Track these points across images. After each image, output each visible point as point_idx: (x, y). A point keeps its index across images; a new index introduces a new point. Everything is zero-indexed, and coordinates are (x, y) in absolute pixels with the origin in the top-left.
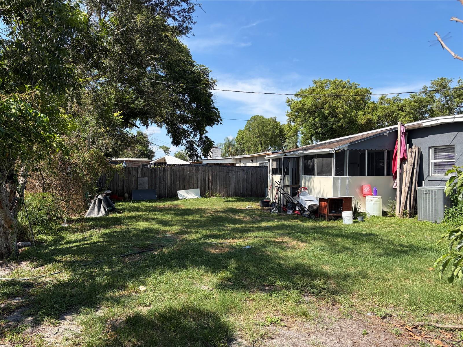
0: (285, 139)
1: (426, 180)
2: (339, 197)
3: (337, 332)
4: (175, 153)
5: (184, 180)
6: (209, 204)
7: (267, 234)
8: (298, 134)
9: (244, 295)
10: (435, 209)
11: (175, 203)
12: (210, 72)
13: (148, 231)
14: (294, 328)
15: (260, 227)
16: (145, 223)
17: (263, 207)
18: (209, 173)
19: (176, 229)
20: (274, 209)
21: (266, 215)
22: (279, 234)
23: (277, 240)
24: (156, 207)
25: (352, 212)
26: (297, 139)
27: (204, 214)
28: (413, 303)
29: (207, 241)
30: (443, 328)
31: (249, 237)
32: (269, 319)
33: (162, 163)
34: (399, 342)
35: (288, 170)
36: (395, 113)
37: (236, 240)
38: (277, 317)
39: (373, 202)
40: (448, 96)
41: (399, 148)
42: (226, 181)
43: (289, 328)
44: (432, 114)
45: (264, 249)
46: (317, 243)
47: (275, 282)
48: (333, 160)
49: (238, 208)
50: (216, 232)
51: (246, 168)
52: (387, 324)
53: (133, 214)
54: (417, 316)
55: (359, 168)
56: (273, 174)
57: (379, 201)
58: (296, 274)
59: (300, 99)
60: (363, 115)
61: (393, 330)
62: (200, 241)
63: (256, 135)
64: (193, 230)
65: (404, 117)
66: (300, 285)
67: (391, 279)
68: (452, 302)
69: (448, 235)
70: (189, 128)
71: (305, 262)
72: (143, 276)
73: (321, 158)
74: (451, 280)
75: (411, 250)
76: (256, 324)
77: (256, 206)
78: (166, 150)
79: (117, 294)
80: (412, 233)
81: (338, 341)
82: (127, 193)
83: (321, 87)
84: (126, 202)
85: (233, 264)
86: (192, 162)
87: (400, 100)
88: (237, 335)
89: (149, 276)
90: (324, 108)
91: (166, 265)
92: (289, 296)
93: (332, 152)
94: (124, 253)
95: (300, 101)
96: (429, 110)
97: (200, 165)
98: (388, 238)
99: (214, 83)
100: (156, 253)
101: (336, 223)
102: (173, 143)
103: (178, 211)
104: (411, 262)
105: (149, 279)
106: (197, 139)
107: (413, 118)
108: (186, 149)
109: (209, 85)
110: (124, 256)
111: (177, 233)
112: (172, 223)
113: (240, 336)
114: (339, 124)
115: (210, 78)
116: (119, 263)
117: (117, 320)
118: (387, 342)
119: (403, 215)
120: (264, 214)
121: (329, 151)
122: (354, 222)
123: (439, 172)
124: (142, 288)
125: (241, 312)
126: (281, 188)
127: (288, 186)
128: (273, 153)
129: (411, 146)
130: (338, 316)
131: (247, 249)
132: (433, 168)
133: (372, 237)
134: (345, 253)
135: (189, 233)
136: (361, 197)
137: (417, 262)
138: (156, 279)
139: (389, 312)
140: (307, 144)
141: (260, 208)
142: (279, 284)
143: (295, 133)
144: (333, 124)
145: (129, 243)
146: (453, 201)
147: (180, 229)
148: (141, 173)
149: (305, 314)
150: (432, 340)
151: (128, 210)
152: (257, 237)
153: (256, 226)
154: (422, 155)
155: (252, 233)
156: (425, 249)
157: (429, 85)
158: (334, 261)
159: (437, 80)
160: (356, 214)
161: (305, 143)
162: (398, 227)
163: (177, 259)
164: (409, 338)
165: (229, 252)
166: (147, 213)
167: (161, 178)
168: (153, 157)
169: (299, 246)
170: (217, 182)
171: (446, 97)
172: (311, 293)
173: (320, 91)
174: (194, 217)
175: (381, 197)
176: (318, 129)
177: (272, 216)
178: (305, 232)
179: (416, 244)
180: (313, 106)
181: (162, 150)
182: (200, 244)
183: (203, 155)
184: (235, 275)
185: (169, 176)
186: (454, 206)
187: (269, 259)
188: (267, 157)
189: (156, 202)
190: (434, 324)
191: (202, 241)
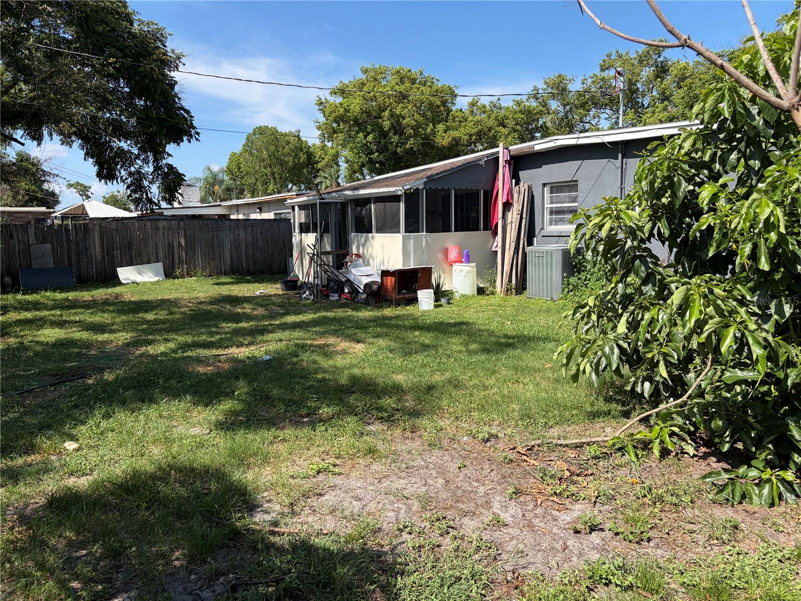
0: (318, 171)
1: (539, 237)
2: (412, 267)
3: (422, 471)
4: (104, 197)
5: (130, 248)
6: (184, 290)
7: (297, 334)
8: (340, 163)
9: (269, 434)
10: (551, 279)
11: (116, 292)
12: (168, 37)
13: (65, 344)
14: (354, 474)
15: (285, 324)
16: (57, 330)
17: (287, 290)
18: (179, 233)
19: (123, 337)
20: (307, 292)
21: (292, 303)
22: (320, 332)
23: (316, 343)
24: (76, 301)
25: (432, 291)
26: (338, 171)
27: (176, 309)
28: (526, 415)
29: (189, 353)
30: (566, 446)
31: (267, 341)
32: (315, 467)
33: (78, 214)
34: (510, 471)
35: (327, 225)
36: (493, 131)
37: (243, 349)
38: (326, 461)
39: (464, 273)
40: (568, 104)
41: (500, 186)
42: (213, 247)
43: (348, 476)
44: (546, 132)
45: (295, 359)
46: (382, 342)
47: (320, 408)
48: (402, 206)
49: (240, 295)
50: (204, 337)
51: (250, 223)
52: (492, 449)
53: (29, 315)
54: (531, 433)
55: (441, 219)
56: (301, 232)
57: (472, 272)
58: (353, 392)
59: (339, 100)
60: (445, 132)
61: (500, 456)
62: (176, 356)
63: (265, 163)
64: (158, 337)
65: (506, 137)
66: (360, 408)
67: (494, 384)
68: (577, 408)
69: (572, 312)
70: (132, 147)
71: (365, 371)
72: (70, 424)
73: (383, 204)
74: (575, 378)
75: (519, 341)
76: (292, 477)
77: (274, 289)
78: (84, 191)
79: (20, 461)
80: (520, 318)
81: (424, 482)
82: (9, 275)
83: (376, 80)
84: (8, 293)
85: (242, 388)
86: (140, 213)
87: (500, 108)
88: (263, 497)
89: (83, 423)
90: (381, 117)
91: (114, 401)
92: (344, 427)
93: (400, 193)
94: (22, 386)
95: (340, 104)
96: (541, 126)
97: (161, 217)
98: (488, 327)
99: (179, 58)
100: (90, 382)
101: (410, 309)
102: (100, 175)
103: (124, 306)
104: (520, 358)
105: (83, 428)
106: (149, 169)
107: (519, 138)
108: (128, 187)
109: (168, 62)
110: (23, 393)
111: (128, 345)
112: (114, 327)
113: (267, 499)
114: (407, 146)
115: (169, 49)
116: (13, 406)
117: (27, 505)
118: (492, 474)
119: (507, 291)
120: (290, 303)
121: (394, 191)
122: (436, 306)
123: (557, 222)
124: (70, 446)
125: (266, 461)
126: (318, 256)
127: (329, 253)
128: (297, 195)
129: (517, 183)
130: (421, 448)
131: (266, 361)
132: (548, 217)
133: (464, 327)
134: (426, 354)
135: (152, 342)
136: (445, 266)
137: (529, 359)
138: (98, 426)
139: (494, 432)
140: (354, 181)
141: (280, 292)
142: (325, 410)
143: (333, 160)
144: (397, 146)
145: (28, 368)
146: (575, 266)
147: (132, 337)
148: (36, 236)
149: (371, 451)
150: (553, 463)
151: (15, 309)
152: (281, 340)
153: (277, 322)
154: (533, 196)
155: (271, 335)
156: (539, 339)
157: (541, 85)
158: (410, 366)
159: (553, 77)
160: (439, 294)
161: (351, 178)
162: (500, 310)
163: (134, 388)
164: (524, 464)
165: (235, 369)
166: (59, 313)
167: (81, 245)
168: (56, 205)
169: (354, 348)
170: (195, 248)
171: (565, 106)
172: (378, 419)
173: (375, 86)
174: (156, 314)
175: (474, 264)
176: (373, 153)
177: (304, 305)
178: (362, 326)
179: (526, 333)
180: (362, 113)
181: (75, 190)
182: (176, 360)
183: (164, 199)
184: (249, 404)
185: (96, 239)
186: (576, 274)
187: (305, 374)
188: (289, 201)
189: (73, 291)
190: (555, 441)
191: (180, 354)
